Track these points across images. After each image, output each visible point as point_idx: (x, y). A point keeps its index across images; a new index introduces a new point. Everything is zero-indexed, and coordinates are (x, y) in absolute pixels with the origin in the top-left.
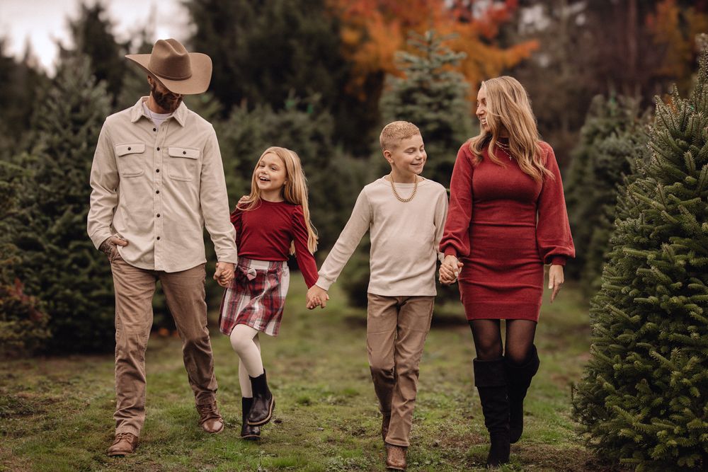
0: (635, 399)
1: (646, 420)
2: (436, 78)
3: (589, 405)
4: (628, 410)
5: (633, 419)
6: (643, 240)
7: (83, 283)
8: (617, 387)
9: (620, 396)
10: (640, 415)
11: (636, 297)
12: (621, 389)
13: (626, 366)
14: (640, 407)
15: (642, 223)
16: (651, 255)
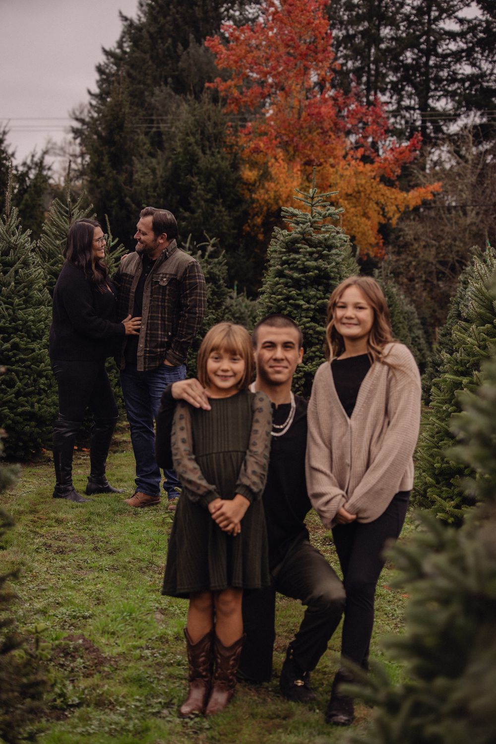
0: (450, 491)
1: (458, 507)
2: (318, 230)
3: (418, 497)
4: (445, 499)
5: (447, 505)
6: (461, 369)
7: (10, 401)
8: (438, 482)
9: (439, 488)
10: (452, 502)
11: (454, 412)
12: (441, 483)
13: (444, 465)
14: (454, 497)
15: (461, 356)
16: (465, 380)
